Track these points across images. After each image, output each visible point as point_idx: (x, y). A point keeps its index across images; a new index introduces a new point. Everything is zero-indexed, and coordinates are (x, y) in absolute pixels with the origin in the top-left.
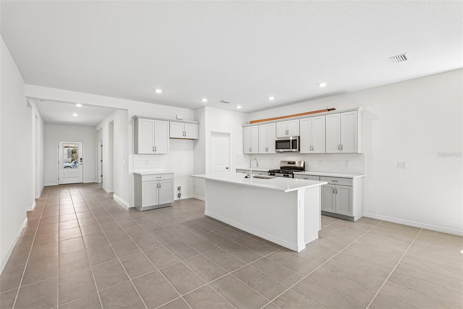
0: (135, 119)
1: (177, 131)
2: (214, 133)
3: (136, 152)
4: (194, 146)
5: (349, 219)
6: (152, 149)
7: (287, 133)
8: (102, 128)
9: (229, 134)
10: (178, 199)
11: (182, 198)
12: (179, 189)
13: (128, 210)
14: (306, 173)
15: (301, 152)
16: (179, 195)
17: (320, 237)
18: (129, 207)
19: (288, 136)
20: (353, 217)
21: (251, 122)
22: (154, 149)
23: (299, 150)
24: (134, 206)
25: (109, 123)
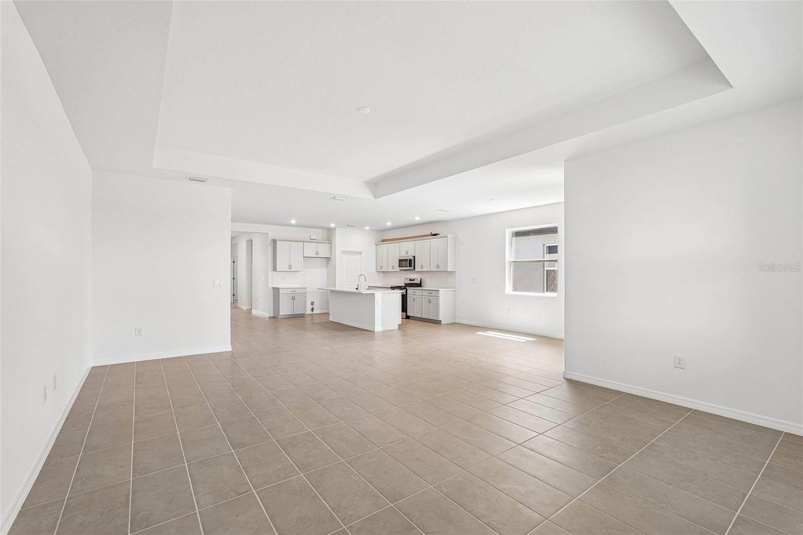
0: (274, 242)
1: (310, 250)
2: (344, 252)
3: (275, 269)
4: (328, 263)
5: (438, 322)
6: (288, 267)
7: (407, 253)
8: (237, 244)
9: (361, 253)
10: (311, 313)
11: (315, 312)
12: (312, 303)
13: (268, 320)
14: (422, 288)
15: (416, 270)
16: (312, 310)
17: (399, 328)
18: (269, 316)
19: (408, 255)
20: (441, 321)
21: (383, 241)
22: (290, 267)
23: (414, 268)
24: (272, 316)
25: (247, 241)
